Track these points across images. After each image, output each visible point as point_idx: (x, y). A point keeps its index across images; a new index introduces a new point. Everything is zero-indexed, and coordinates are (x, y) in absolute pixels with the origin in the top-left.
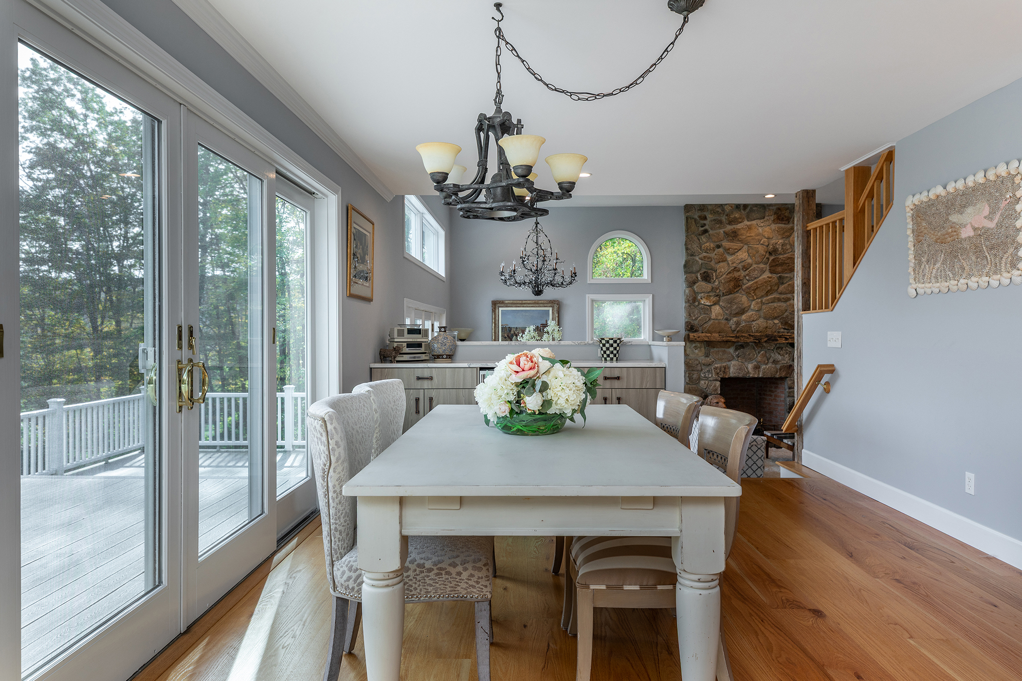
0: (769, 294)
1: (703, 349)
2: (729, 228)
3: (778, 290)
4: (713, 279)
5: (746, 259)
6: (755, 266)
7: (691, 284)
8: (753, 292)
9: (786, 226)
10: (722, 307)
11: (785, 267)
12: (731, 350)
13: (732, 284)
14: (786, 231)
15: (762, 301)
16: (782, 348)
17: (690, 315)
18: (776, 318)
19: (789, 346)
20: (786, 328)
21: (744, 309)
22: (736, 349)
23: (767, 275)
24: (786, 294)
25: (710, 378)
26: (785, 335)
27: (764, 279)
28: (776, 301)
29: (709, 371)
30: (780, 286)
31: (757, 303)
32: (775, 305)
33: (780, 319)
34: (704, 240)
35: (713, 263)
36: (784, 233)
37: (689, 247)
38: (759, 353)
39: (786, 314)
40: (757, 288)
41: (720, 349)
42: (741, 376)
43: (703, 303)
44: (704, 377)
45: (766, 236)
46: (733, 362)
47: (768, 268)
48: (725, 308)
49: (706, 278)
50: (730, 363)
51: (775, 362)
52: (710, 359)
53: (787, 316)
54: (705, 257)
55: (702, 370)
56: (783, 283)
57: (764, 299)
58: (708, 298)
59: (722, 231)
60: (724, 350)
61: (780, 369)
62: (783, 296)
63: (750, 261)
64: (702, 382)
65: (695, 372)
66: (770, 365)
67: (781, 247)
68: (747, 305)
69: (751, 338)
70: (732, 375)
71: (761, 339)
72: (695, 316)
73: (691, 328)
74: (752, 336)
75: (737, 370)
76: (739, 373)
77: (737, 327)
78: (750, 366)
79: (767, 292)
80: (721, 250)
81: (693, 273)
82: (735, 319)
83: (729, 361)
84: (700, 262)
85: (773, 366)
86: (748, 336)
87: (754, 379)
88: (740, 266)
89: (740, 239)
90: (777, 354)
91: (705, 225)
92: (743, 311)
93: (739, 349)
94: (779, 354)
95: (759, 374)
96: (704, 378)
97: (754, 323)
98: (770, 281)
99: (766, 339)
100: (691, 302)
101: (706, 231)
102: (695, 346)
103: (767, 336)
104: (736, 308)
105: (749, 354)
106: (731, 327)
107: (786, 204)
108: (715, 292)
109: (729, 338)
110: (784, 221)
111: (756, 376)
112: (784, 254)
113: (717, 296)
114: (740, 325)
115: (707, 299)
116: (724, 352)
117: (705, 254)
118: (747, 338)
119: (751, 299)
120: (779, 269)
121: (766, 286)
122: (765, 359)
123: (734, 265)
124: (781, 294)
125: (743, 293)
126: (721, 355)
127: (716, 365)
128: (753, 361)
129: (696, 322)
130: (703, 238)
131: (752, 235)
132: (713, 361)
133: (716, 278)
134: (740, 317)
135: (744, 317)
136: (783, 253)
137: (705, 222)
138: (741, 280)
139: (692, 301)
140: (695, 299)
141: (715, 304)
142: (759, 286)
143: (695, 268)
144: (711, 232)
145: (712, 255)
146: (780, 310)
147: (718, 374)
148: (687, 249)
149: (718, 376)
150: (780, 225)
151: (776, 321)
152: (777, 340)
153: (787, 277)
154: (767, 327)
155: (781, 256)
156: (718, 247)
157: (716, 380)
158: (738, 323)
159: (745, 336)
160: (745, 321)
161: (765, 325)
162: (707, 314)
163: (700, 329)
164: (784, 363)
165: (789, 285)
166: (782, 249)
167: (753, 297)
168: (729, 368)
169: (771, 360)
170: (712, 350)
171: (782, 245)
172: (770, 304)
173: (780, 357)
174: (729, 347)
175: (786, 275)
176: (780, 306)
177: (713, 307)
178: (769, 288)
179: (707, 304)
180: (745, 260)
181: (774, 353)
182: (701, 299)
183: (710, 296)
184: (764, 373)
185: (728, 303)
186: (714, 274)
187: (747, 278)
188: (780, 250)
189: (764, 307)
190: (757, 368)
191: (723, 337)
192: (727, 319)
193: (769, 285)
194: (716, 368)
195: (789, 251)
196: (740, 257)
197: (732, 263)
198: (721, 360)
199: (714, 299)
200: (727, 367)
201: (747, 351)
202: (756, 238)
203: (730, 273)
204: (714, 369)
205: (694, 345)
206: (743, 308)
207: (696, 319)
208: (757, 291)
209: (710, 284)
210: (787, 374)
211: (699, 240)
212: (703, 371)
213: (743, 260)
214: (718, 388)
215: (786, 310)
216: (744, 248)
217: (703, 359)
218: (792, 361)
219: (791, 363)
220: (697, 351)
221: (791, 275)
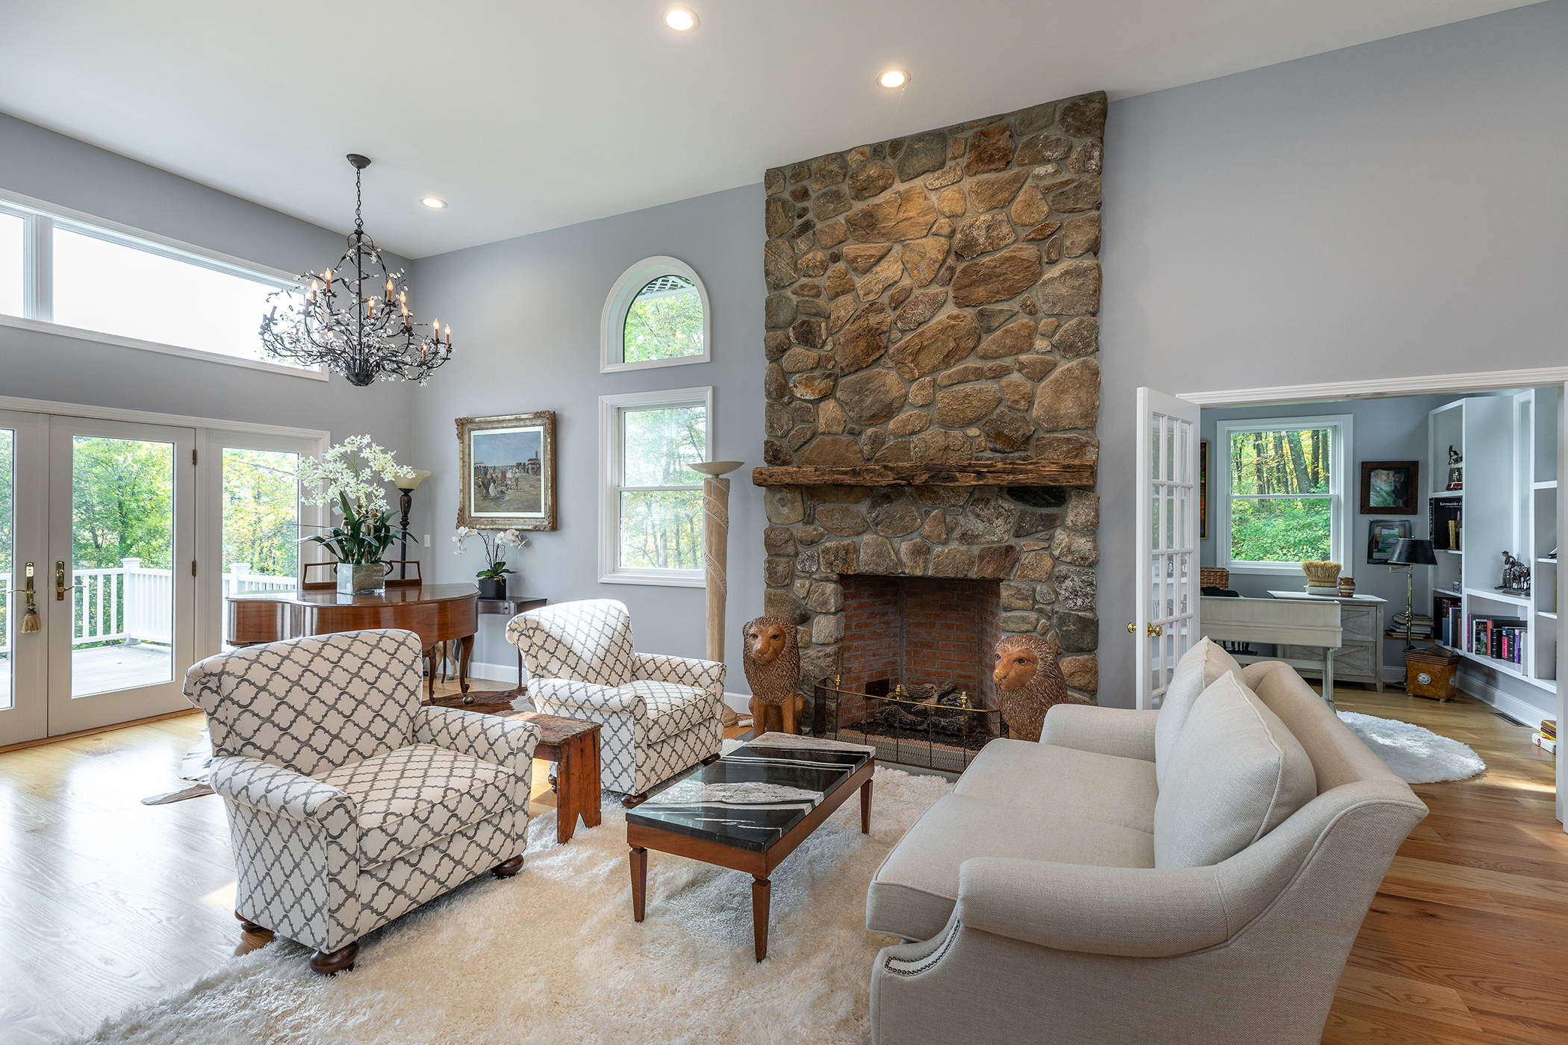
0: (952, 362)
1: (799, 505)
2: (859, 206)
3: (979, 349)
4: (820, 336)
5: (896, 279)
6: (918, 293)
7: (776, 353)
8: (910, 359)
9: (1002, 174)
10: (842, 404)
11: (995, 285)
12: (863, 508)
13: (862, 344)
14: (1001, 189)
15: (934, 381)
16: (988, 501)
17: (772, 427)
18: (971, 423)
19: (1007, 496)
20: (999, 447)
21: (891, 404)
22: (874, 506)
23: (950, 309)
24: (1000, 357)
25: (813, 573)
26: (976, 465)
27: (939, 322)
28: (971, 377)
29: (811, 557)
30: (984, 336)
31: (922, 388)
32: (968, 387)
33: (985, 425)
34: (802, 246)
35: (822, 301)
36: (993, 196)
37: (771, 267)
38: (927, 513)
39: (1001, 409)
40: (922, 348)
41: (838, 506)
42: (881, 570)
43: (799, 396)
44: (803, 571)
45: (946, 210)
46: (867, 538)
47: (951, 294)
48: (847, 404)
49: (807, 336)
50: (860, 538)
51: (966, 538)
52: (815, 529)
53: (1002, 416)
54: (802, 287)
55: (797, 554)
56: (989, 330)
57: (942, 376)
58: (808, 383)
59: (841, 219)
60: (847, 509)
61: (981, 558)
62: (990, 364)
63: (906, 282)
64: (798, 583)
65: (782, 559)
66: (954, 545)
67: (983, 232)
68: (897, 395)
69: (887, 476)
70: (863, 569)
71: (913, 477)
72: (782, 427)
73: (774, 455)
74: (892, 469)
75: (872, 556)
76: (877, 564)
77: (874, 450)
78: (904, 547)
79: (947, 356)
80: (841, 265)
81: (781, 328)
82: (870, 431)
83: (858, 534)
84: (795, 299)
85: (963, 548)
86: (882, 470)
87: (912, 579)
88: (885, 299)
89: (883, 231)
90: (971, 517)
91: (805, 210)
92: (887, 411)
93: (880, 505)
94: (978, 516)
95: (926, 568)
96: (802, 574)
97: (914, 438)
98: (953, 327)
99: (925, 477)
100: (774, 395)
101: (807, 226)
102: (782, 499)
103: (928, 469)
104: (873, 404)
105: (902, 518)
106: (861, 451)
107: (1002, 117)
108: (826, 368)
110: (993, 162)
111: (919, 573)
112: (994, 251)
113: (829, 376)
114: (883, 443)
115: (806, 386)
116: (846, 512)
117: (804, 280)
118: (880, 475)
119: (907, 376)
120: (980, 292)
121: (943, 341)
122: (942, 528)
123: (871, 297)
124: (985, 357)
125: (890, 364)
126: (837, 519)
127: (828, 544)
128: (914, 535)
129: (785, 443)
130: (802, 244)
131: (910, 214)
132: (822, 535)
133: (829, 334)
134: (884, 426)
135: (892, 425)
136: (990, 248)
137: (806, 204)
138: (884, 333)
139: (779, 392)
140: (783, 388)
141: (824, 398)
142: (926, 343)
143: (784, 316)
144: (819, 226)
145: (822, 280)
146: (980, 400)
147: (831, 564)
148: (767, 273)
149: (832, 571)
150: (986, 176)
151: (973, 431)
152: (954, 479)
153: (1001, 311)
154: (947, 448)
155: (986, 259)
156: (836, 258)
157: (827, 580)
158: (877, 441)
159: (873, 471)
160: (896, 435)
161: (941, 441)
162: (808, 422)
163: (795, 458)
164: (994, 542)
165: (1006, 331)
166: (988, 237)
167: (912, 372)
168: (856, 551)
169: (957, 534)
170: (820, 508)
171: (989, 228)
172: (956, 388)
173: (981, 526)
174: (858, 502)
175: (999, 307)
176: (980, 391)
177: (822, 404)
178: (952, 345)
179: (807, 398)
180: (896, 282)
181: (967, 516)
182: (795, 386)
183: (814, 378)
184: (937, 565)
185: (854, 392)
186: (823, 325)
187: (899, 324)
188: (981, 241)
189: (939, 395)
190: (921, 551)
192: (851, 433)
193: (950, 339)
194: (826, 551)
195: (1007, 241)
196: (882, 275)
197: (866, 294)
198: (839, 531)
199: (822, 385)
200: (851, 548)
201: (897, 509)
202: (922, 220)
203: (859, 317)
204: (823, 551)
205: (778, 496)
206: (888, 400)
207: (786, 435)
208: (921, 357)
209: (816, 350)
210: (1000, 571)
211: (793, 249)
212: (800, 556)
213: (890, 282)
214: (828, 599)
215: (1000, 401)
216: (893, 251)
217: (800, 531)
218: (1017, 535)
219: (1013, 542)
220: (785, 510)
221: (1014, 305)
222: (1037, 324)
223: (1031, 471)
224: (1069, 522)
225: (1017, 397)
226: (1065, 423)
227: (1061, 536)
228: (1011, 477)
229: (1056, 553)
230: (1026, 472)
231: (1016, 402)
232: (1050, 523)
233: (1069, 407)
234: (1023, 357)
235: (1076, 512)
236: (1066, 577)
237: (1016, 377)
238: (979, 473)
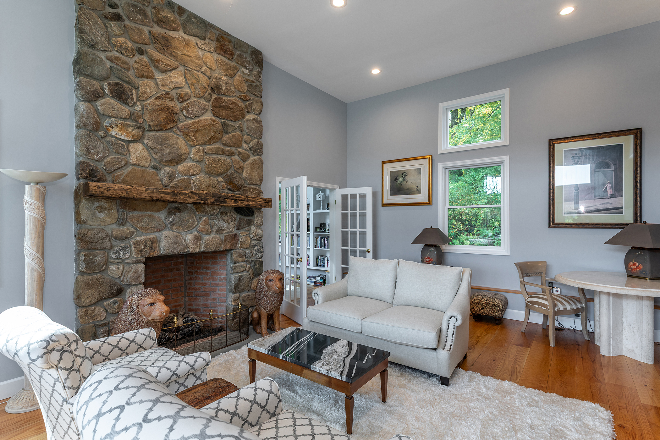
0: (212, 142)
1: (114, 212)
2: (157, 29)
3: (223, 140)
4: (132, 99)
5: (182, 86)
6: (193, 99)
7: (90, 96)
8: (193, 134)
9: (230, 62)
10: (148, 148)
11: (229, 112)
12: (162, 215)
13: (163, 116)
14: (230, 68)
15: (203, 149)
16: (227, 213)
17: (88, 151)
18: (219, 175)
19: (234, 211)
20: (231, 188)
21: (181, 156)
22: (170, 213)
23: (208, 116)
24: (231, 146)
25: (126, 259)
26: (234, 196)
27: (206, 120)
28: (220, 153)
29: (125, 249)
30: (225, 134)
31: (198, 151)
32: (220, 157)
33: (224, 177)
34: (116, 29)
35: (131, 75)
36: (227, 70)
37: (87, 29)
38: (200, 218)
39: (230, 171)
40: (198, 131)
41: (145, 213)
42: (176, 252)
43: (113, 134)
44: (117, 259)
45: (208, 64)
46: (166, 233)
47: (210, 108)
48: (152, 149)
49: (120, 94)
50: (160, 233)
51: (219, 231)
52: (128, 229)
53: (232, 174)
54: (117, 58)
55: (112, 247)
56: (227, 133)
57: (207, 147)
58: (124, 127)
59: (146, 29)
60: (152, 216)
61: (225, 240)
62: (227, 149)
63: (187, 90)
64: (113, 268)
65: (99, 252)
66: (213, 235)
67: (224, 85)
68: (185, 152)
69: (193, 198)
70: (163, 252)
71: (207, 199)
72: (98, 153)
73: (89, 173)
74: (196, 194)
75: (172, 243)
76: (174, 248)
77: (171, 180)
78: (189, 237)
79: (210, 139)
80: (145, 58)
81: (95, 79)
82: (168, 169)
83: (159, 231)
84: (108, 64)
85: (217, 236)
86: (191, 194)
87: (193, 255)
88: (174, 93)
89: (174, 54)
90: (221, 221)
91: (115, 5)
92: (178, 159)
93: (174, 213)
94: (224, 220)
95: (200, 248)
96: (116, 261)
97: (194, 178)
98: (213, 125)
99: (213, 200)
100: (91, 127)
101: (118, 17)
102: (100, 207)
103: (214, 195)
104: (170, 153)
105: (188, 221)
106: (162, 180)
107: (229, 35)
108: (137, 121)
109: (162, 195)
110: (227, 54)
111: (197, 251)
112: (228, 96)
113: (140, 128)
114: (174, 178)
115: (121, 129)
116: (151, 218)
117: (117, 54)
118: (189, 197)
119: (190, 143)
120: (223, 113)
121: (209, 130)
122: (208, 227)
123: (166, 89)
124: (225, 145)
125: (179, 133)
126: (145, 222)
127: (138, 239)
128: (193, 231)
129: (100, 166)
130: (114, 27)
131: (191, 54)
132: (133, 232)
133: (138, 100)
134: (175, 167)
135: (180, 168)
136: (227, 94)
138: (176, 114)
139: (95, 126)
140: (97, 126)
141: (135, 141)
142: (200, 128)
143: (97, 71)
144: (127, 22)
145: (131, 61)
146: (224, 165)
147: (141, 251)
148: (80, 31)
149: (142, 256)
150: (223, 58)
151: (220, 179)
153: (231, 125)
154: (210, 185)
155: (225, 98)
156: (141, 52)
157: (138, 262)
158: (172, 176)
159: (185, 194)
160: (182, 174)
161: (207, 181)
162: (122, 154)
163: (109, 178)
164: (229, 232)
165: (233, 135)
166: (226, 88)
167: (193, 141)
168: (159, 241)
169: (215, 229)
170: (131, 214)
171: (226, 84)
172: (213, 156)
173: (225, 225)
174: (158, 211)
175: (230, 123)
176: (224, 160)
177: (132, 145)
178: (213, 134)
179: (122, 137)
180: (181, 87)
181: (219, 220)
182: (111, 127)
183: (128, 126)
184: (206, 246)
185: (158, 143)
186: (134, 92)
187: (185, 113)
188: (224, 88)
189: (206, 157)
190: (198, 239)
191: (153, 193)
192: (155, 168)
193: (212, 130)
194: (137, 243)
195: (232, 94)
196: (175, 80)
197: (163, 86)
198: (146, 230)
199: (135, 132)
200: (155, 240)
201: (185, 216)
202: (197, 61)
203: (159, 98)
204: (135, 244)
205: (97, 204)
206: (180, 154)
207: (100, 160)
208: (197, 135)
209: (127, 107)
210: (233, 246)
211: (106, 27)
212: (115, 248)
213: (179, 86)
214: (141, 274)
215: (231, 167)
216: (179, 69)
217: (114, 229)
218: (238, 229)
219: (236, 232)
220: (102, 215)
221: (235, 124)
222: (243, 136)
223: (254, 201)
224: (255, 223)
225: (238, 167)
226: (254, 182)
227: (253, 229)
228: (247, 203)
229: (252, 236)
230: (252, 201)
231: (238, 169)
232: (250, 223)
233: (255, 175)
234: (239, 149)
235: (257, 219)
236: (255, 246)
237: (236, 157)
238: (235, 200)
